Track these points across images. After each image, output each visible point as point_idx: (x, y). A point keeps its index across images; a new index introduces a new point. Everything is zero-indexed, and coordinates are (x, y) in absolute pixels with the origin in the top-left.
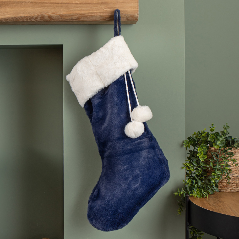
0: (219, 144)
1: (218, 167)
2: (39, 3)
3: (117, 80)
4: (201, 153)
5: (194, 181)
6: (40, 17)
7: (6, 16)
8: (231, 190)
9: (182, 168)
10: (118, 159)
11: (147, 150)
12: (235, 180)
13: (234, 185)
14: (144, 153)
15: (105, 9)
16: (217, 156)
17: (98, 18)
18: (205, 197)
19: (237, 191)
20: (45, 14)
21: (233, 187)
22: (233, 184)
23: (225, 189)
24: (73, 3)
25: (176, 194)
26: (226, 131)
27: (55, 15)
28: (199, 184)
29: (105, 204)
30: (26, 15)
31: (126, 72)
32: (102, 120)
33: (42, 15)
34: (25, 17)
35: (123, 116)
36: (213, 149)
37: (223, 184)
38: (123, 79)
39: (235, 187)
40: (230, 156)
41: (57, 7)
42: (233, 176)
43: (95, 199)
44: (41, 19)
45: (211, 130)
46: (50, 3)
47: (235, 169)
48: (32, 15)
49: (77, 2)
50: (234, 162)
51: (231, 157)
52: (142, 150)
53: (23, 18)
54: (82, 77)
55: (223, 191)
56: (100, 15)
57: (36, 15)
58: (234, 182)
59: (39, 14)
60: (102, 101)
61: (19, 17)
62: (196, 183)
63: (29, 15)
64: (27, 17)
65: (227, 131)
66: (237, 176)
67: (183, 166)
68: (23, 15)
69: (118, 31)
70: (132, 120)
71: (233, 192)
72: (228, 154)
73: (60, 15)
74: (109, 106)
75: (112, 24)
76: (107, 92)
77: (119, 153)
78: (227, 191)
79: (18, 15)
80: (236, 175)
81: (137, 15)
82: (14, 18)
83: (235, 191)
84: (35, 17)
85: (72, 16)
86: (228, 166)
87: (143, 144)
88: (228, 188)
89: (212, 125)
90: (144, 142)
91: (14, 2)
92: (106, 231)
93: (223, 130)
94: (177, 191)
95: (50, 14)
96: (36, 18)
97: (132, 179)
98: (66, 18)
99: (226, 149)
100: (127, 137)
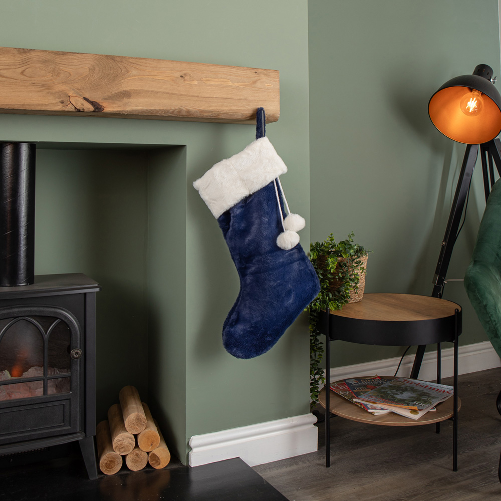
1: (349, 276)
2: (176, 94)
3: (266, 186)
4: (333, 263)
6: (177, 111)
7: (138, 107)
10: (270, 274)
11: (298, 262)
12: (359, 289)
14: (295, 266)
15: (247, 107)
17: (239, 117)
18: (340, 309)
20: (183, 108)
24: (213, 98)
26: (351, 239)
27: (194, 110)
29: (252, 327)
30: (162, 108)
32: (245, 232)
33: (180, 108)
34: (160, 110)
35: (274, 225)
38: (272, 185)
41: (197, 100)
43: (234, 323)
44: (177, 114)
45: (331, 240)
46: (189, 96)
48: (169, 108)
49: (217, 96)
50: (363, 270)
51: (360, 265)
52: (292, 262)
53: (158, 111)
54: (222, 183)
57: (173, 108)
59: (177, 108)
60: (244, 210)
61: (153, 110)
63: (165, 108)
64: (162, 110)
68: (158, 108)
69: (263, 132)
70: (284, 230)
74: (255, 215)
75: (254, 125)
76: (250, 200)
77: (271, 267)
79: (153, 108)
80: (360, 284)
81: (278, 115)
82: (147, 110)
84: (171, 111)
85: (212, 112)
87: (294, 256)
90: (294, 253)
91: (147, 91)
92: (249, 358)
95: (189, 108)
97: (285, 295)
98: (205, 114)
100: (279, 249)
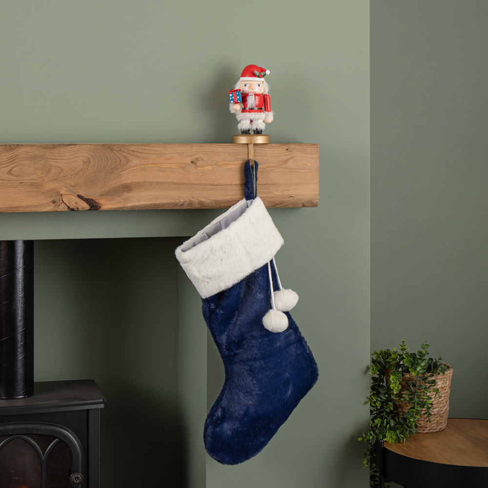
0: (420, 370)
1: (416, 400)
2: (186, 184)
4: (395, 383)
5: (385, 421)
6: (187, 203)
7: (141, 202)
8: (429, 430)
9: (366, 403)
12: (436, 416)
13: (434, 424)
15: (276, 193)
16: (414, 385)
18: (401, 441)
19: (437, 430)
20: (194, 200)
21: (432, 426)
22: (433, 422)
23: (423, 429)
24: (232, 185)
25: (360, 439)
26: (424, 351)
27: (208, 201)
28: (392, 425)
30: (169, 202)
31: (270, 260)
33: (190, 200)
34: (167, 204)
36: (408, 376)
37: (419, 422)
39: (435, 425)
40: (431, 386)
41: (211, 189)
42: (434, 410)
44: (188, 206)
45: (402, 350)
46: (202, 185)
47: (436, 402)
48: (177, 201)
50: (437, 393)
51: (433, 386)
53: (164, 205)
55: (419, 431)
56: (268, 201)
57: (182, 201)
58: (434, 418)
59: (187, 200)
62: (387, 423)
63: (173, 201)
64: (169, 203)
65: (426, 351)
66: (438, 411)
67: (367, 400)
68: (164, 201)
71: (432, 433)
72: (429, 383)
73: (214, 200)
78: (425, 432)
79: (158, 202)
80: (437, 409)
81: (317, 200)
82: (151, 205)
83: (435, 431)
84: (180, 203)
86: (430, 398)
88: (426, 428)
89: (403, 342)
91: (151, 183)
93: (421, 349)
94: (360, 435)
95: (201, 199)
96: (182, 205)
98: (222, 205)
99: (426, 376)
